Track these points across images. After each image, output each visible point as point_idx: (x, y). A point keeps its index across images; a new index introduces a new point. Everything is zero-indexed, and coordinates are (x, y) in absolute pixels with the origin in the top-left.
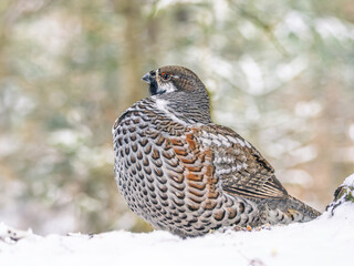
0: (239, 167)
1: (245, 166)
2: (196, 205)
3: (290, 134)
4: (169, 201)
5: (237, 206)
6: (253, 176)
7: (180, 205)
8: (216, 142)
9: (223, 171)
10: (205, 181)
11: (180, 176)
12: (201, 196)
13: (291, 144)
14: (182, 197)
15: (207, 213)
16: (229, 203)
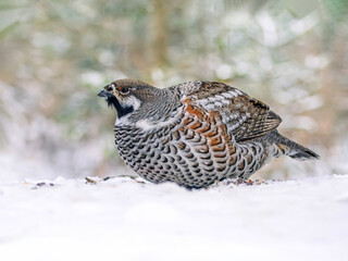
0: (244, 118)
1: (248, 114)
2: (223, 165)
3: (300, 83)
4: (202, 172)
5: (251, 152)
6: (256, 120)
7: (211, 171)
8: (217, 104)
9: (234, 127)
10: (223, 141)
11: (204, 147)
12: (224, 156)
13: (300, 93)
14: (211, 164)
15: (232, 168)
16: (245, 151)
